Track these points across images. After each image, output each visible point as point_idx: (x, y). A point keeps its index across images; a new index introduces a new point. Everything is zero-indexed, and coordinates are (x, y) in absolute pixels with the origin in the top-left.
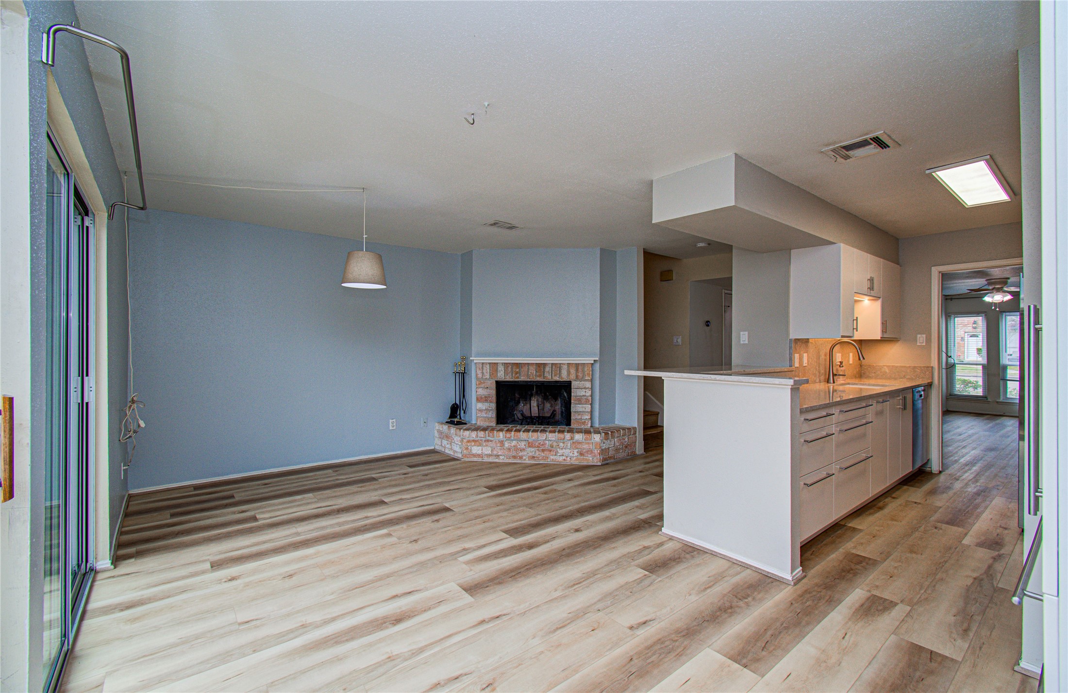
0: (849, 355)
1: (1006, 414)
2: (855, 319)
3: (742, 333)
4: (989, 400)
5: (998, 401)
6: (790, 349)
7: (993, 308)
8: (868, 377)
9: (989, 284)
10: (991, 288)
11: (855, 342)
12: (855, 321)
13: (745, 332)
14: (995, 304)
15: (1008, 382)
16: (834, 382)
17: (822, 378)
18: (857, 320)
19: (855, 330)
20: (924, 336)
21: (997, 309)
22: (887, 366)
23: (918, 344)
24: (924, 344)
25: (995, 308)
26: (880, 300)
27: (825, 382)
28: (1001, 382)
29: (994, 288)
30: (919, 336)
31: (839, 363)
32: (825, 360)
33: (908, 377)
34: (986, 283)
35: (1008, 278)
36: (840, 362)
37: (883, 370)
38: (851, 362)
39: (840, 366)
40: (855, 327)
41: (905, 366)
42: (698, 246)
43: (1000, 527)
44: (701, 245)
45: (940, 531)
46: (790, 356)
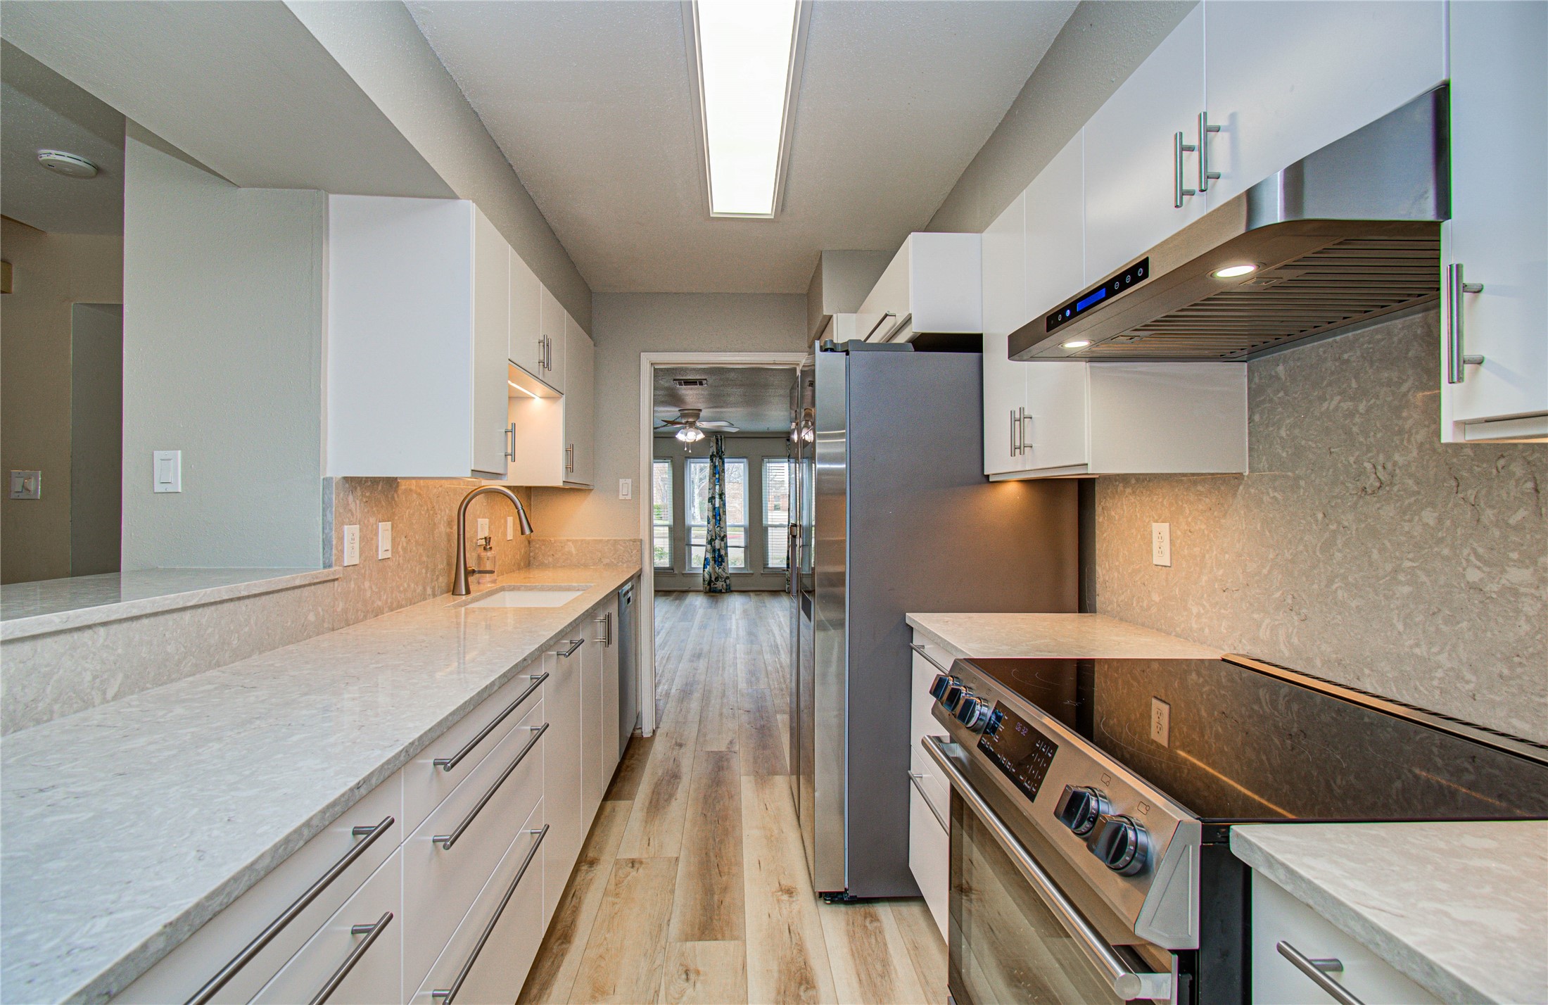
0: (506, 522)
1: (691, 589)
2: (510, 428)
3: (158, 455)
4: (676, 572)
5: (684, 572)
6: (324, 510)
7: (686, 449)
8: (542, 566)
9: (683, 416)
10: (684, 421)
11: (513, 492)
12: (510, 434)
13: (169, 454)
14: (688, 444)
15: (693, 547)
16: (468, 592)
17: (443, 581)
18: (513, 431)
19: (509, 457)
20: (629, 481)
21: (690, 451)
22: (575, 542)
23: (621, 497)
24: (629, 497)
25: (688, 450)
26: (563, 400)
27: (448, 592)
28: (687, 548)
29: (687, 422)
30: (622, 481)
31: (483, 542)
32: (449, 535)
33: (606, 561)
34: (679, 414)
35: (700, 410)
36: (486, 538)
37: (566, 549)
38: (510, 537)
39: (485, 549)
40: (509, 451)
41: (601, 541)
42: (45, 157)
43: (781, 890)
44: (52, 157)
45: (698, 985)
46: (326, 531)
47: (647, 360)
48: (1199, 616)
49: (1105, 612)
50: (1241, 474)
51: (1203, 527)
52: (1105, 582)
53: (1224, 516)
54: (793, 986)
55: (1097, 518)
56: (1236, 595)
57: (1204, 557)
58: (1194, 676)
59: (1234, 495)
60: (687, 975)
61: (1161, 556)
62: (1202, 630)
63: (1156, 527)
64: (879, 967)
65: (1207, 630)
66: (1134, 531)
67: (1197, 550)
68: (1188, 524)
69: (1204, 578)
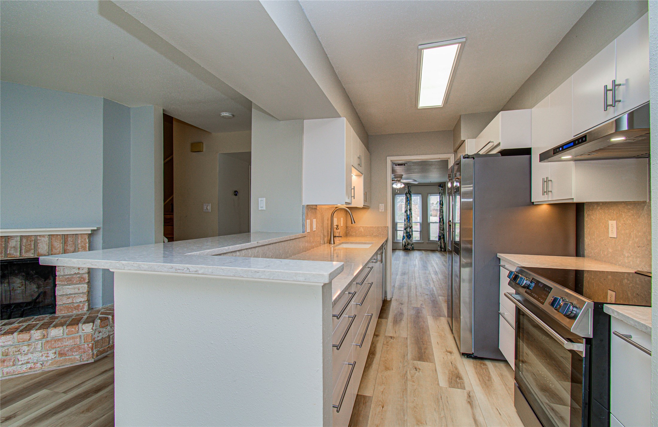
0: (341, 219)
1: (397, 248)
2: (353, 188)
3: (260, 199)
5: (394, 242)
6: (302, 215)
7: (397, 191)
8: (351, 236)
9: (395, 178)
10: (396, 180)
11: (348, 208)
12: (353, 190)
13: (263, 199)
14: (398, 189)
15: (398, 231)
16: (334, 243)
17: (326, 239)
18: (354, 189)
19: (353, 198)
20: (383, 205)
21: (398, 192)
22: (363, 227)
23: (380, 211)
24: (383, 211)
25: (398, 191)
26: (362, 177)
27: (327, 243)
28: (395, 231)
29: (397, 180)
30: (380, 205)
31: (336, 227)
32: (328, 224)
33: (374, 234)
34: (394, 177)
35: (402, 175)
36: (337, 225)
37: (360, 230)
38: (342, 225)
39: (336, 229)
40: (353, 195)
41: (373, 227)
42: (223, 115)
43: (447, 351)
44: (225, 114)
45: (420, 372)
46: (303, 221)
47: (389, 159)
48: (628, 257)
49: (588, 257)
50: (646, 202)
51: (630, 222)
52: (589, 245)
53: (639, 217)
54: (454, 378)
55: (585, 219)
56: (643, 248)
57: (630, 234)
58: (626, 281)
59: (643, 209)
60: (416, 369)
61: (613, 233)
62: (629, 262)
63: (610, 222)
64: (487, 378)
65: (631, 263)
66: (601, 224)
67: (627, 231)
68: (624, 221)
69: (630, 242)
